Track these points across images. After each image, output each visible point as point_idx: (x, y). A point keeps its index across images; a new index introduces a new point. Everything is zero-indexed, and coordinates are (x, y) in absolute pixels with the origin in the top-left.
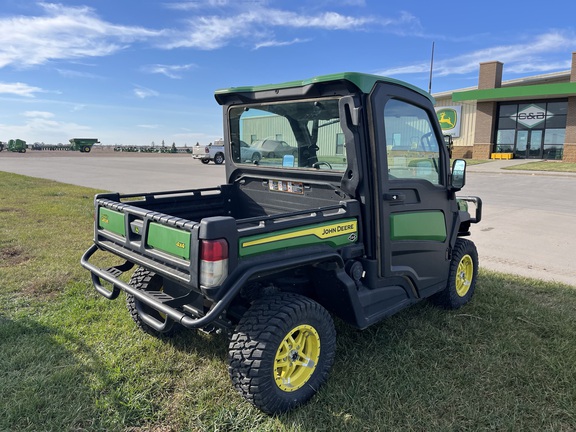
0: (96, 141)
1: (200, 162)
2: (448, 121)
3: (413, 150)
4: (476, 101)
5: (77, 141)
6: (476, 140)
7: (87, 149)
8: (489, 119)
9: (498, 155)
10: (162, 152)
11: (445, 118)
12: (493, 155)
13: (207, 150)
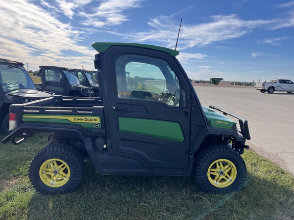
0: (221, 79)
1: (260, 92)
5: (213, 79)
7: (217, 83)
10: (245, 85)
13: (264, 85)
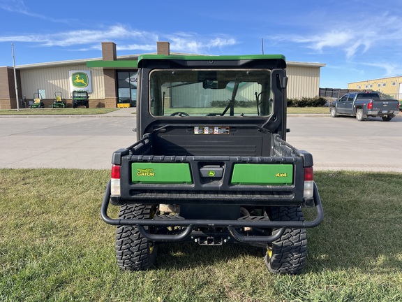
2: (82, 81)
3: (59, 102)
4: (102, 68)
6: (106, 95)
8: (113, 81)
9: (122, 105)
11: (79, 79)
12: (118, 105)
